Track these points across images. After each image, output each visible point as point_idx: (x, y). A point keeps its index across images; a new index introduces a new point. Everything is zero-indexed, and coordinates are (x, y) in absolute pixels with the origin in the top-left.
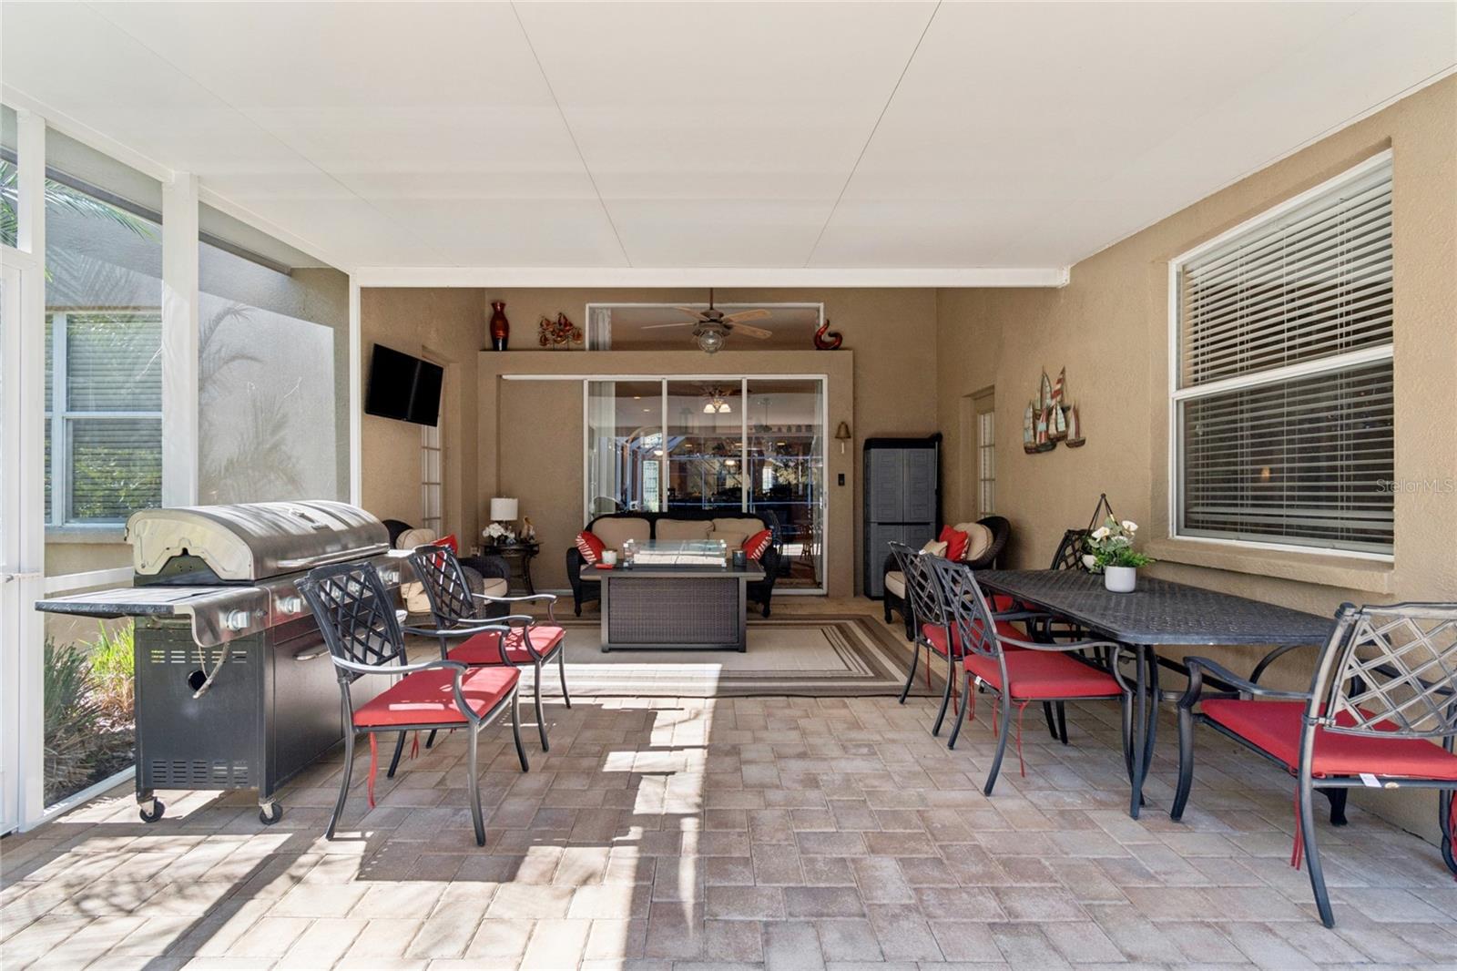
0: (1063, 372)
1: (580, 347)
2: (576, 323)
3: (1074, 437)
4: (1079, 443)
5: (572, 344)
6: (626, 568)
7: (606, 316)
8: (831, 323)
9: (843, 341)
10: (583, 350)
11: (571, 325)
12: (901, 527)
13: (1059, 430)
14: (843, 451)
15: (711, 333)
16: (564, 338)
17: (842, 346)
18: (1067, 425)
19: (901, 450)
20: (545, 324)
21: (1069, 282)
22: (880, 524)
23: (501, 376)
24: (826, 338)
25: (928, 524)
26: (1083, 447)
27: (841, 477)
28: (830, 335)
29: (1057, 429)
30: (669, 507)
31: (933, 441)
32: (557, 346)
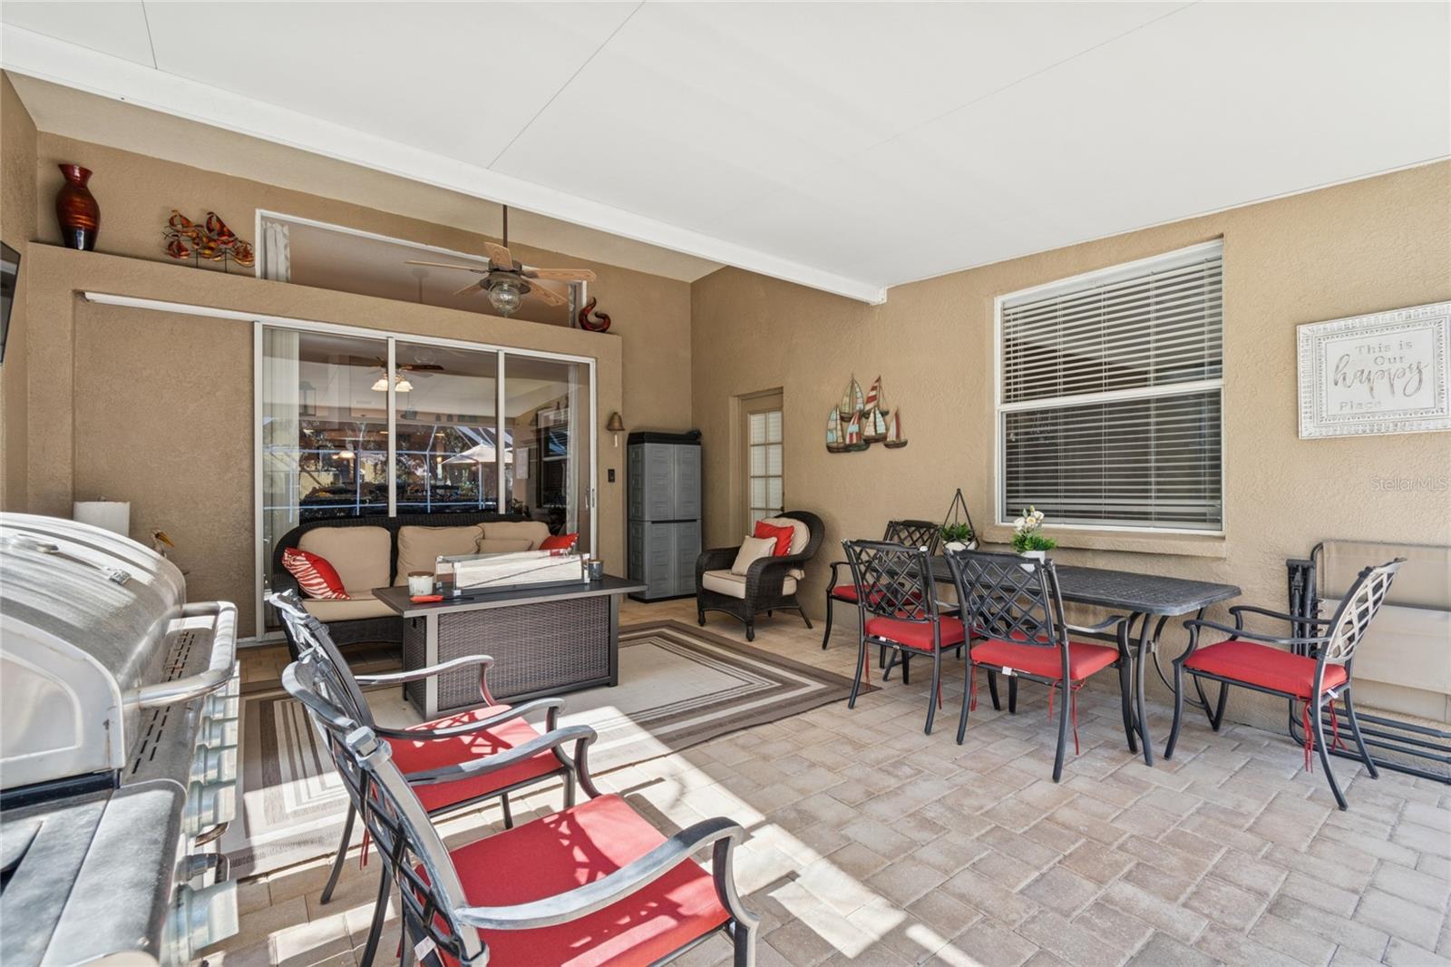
0: (878, 380)
1: (248, 270)
2: (240, 233)
3: (894, 439)
4: (900, 444)
5: (232, 265)
6: (458, 597)
7: (280, 237)
8: (597, 301)
9: (611, 326)
10: (254, 276)
11: (231, 234)
12: (672, 524)
13: (878, 432)
14: (616, 445)
15: (506, 287)
16: (217, 252)
17: (608, 330)
18: (887, 429)
19: (672, 445)
20: (177, 222)
21: (885, 301)
22: (653, 522)
23: (82, 294)
24: (592, 318)
25: (695, 520)
26: (904, 448)
27: (611, 473)
28: (597, 315)
29: (876, 431)
30: (399, 510)
31: (693, 438)
32: (202, 261)
